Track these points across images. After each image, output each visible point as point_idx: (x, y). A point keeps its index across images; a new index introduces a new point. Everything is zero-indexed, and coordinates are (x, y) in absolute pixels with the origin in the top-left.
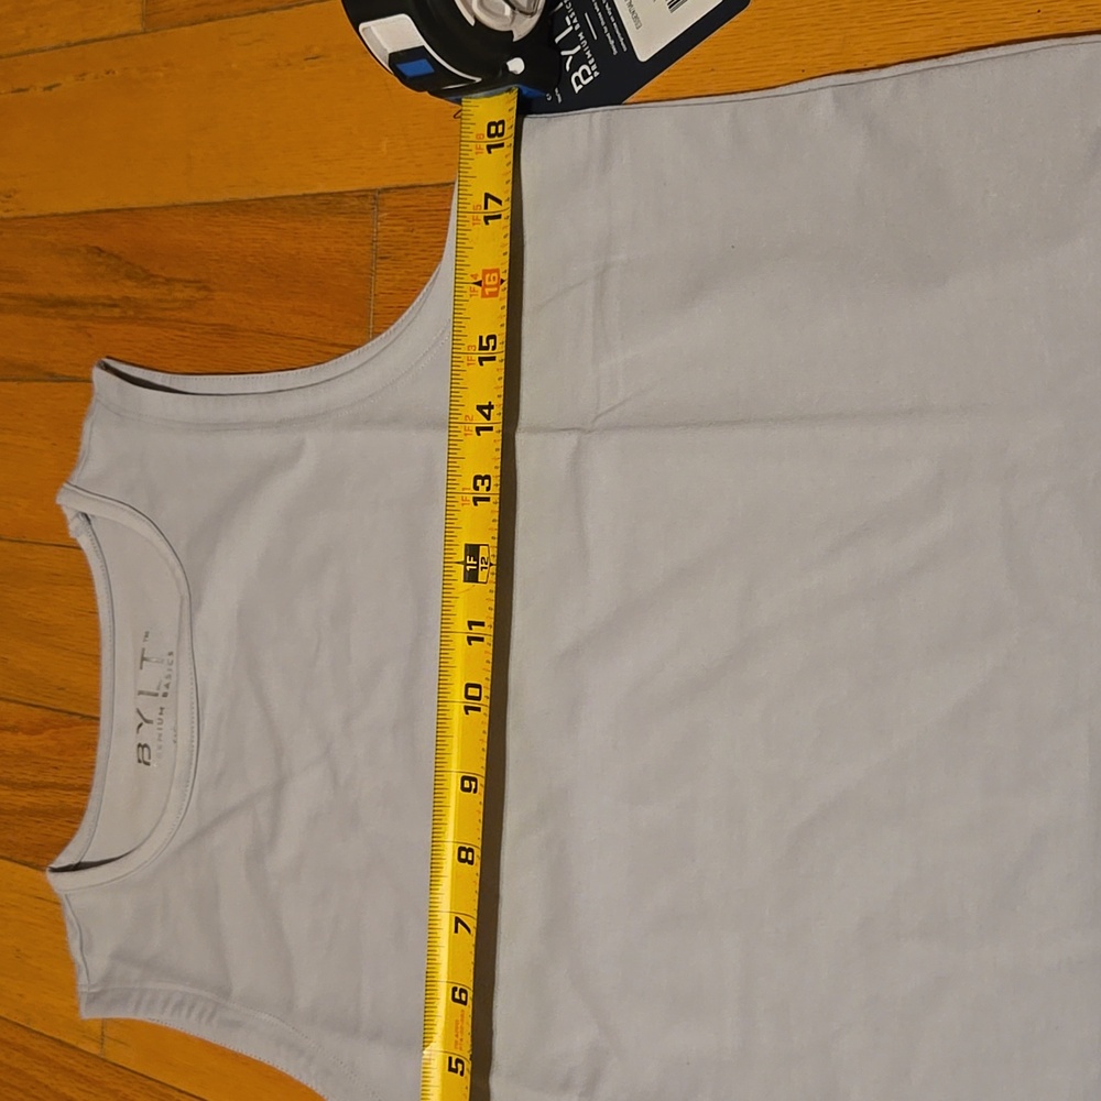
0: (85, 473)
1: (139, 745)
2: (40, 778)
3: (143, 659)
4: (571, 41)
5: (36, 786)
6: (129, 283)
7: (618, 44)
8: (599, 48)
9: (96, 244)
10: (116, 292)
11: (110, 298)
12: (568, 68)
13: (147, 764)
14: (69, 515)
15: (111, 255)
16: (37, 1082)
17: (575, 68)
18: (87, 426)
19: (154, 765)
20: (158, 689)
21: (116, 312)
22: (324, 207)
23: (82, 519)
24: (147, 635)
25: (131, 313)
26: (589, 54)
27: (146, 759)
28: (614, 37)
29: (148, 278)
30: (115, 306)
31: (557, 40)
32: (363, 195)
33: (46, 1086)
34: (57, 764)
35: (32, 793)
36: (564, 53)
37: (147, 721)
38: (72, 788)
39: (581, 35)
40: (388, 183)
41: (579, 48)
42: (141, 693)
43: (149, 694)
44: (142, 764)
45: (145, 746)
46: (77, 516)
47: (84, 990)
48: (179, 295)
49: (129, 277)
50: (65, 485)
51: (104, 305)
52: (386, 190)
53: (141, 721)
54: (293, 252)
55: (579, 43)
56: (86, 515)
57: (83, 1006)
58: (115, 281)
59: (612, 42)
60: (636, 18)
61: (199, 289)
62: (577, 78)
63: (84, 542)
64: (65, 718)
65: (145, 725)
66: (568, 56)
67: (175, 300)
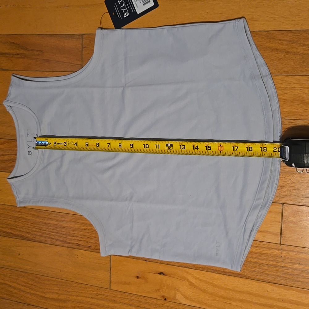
0: (10, 97)
1: (29, 152)
2: (4, 153)
3: (28, 135)
4: (124, 8)
5: (3, 155)
6: (22, 50)
7: (133, 10)
8: (129, 10)
9: (12, 41)
10: (18, 52)
11: (17, 53)
12: (123, 13)
13: (31, 155)
14: (6, 106)
15: (17, 44)
16: (8, 215)
17: (124, 13)
18: (10, 88)
19: (32, 155)
20: (32, 140)
21: (19, 56)
22: (70, 37)
23: (9, 107)
24: (28, 130)
25: (23, 56)
26: (127, 11)
27: (31, 154)
28: (132, 8)
29: (27, 49)
30: (19, 55)
31: (121, 7)
32: (79, 35)
33: (10, 215)
34: (9, 150)
35: (2, 157)
36: (122, 10)
37: (30, 147)
38: (13, 155)
39: (126, 7)
40: (85, 33)
41: (125, 9)
42: (28, 141)
43: (30, 141)
44: (30, 155)
45: (30, 151)
46: (8, 106)
47: (18, 201)
48: (35, 53)
49: (22, 49)
50: (5, 100)
51: (16, 55)
52: (85, 34)
53: (28, 147)
54: (63, 45)
55: (125, 8)
56: (10, 106)
57: (18, 204)
58: (18, 50)
59: (132, 9)
60: (137, 6)
61: (40, 52)
62: (125, 15)
63: (11, 112)
64: (10, 140)
65: (30, 148)
66: (123, 11)
67: (34, 54)
